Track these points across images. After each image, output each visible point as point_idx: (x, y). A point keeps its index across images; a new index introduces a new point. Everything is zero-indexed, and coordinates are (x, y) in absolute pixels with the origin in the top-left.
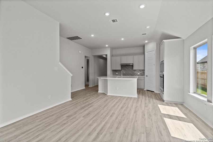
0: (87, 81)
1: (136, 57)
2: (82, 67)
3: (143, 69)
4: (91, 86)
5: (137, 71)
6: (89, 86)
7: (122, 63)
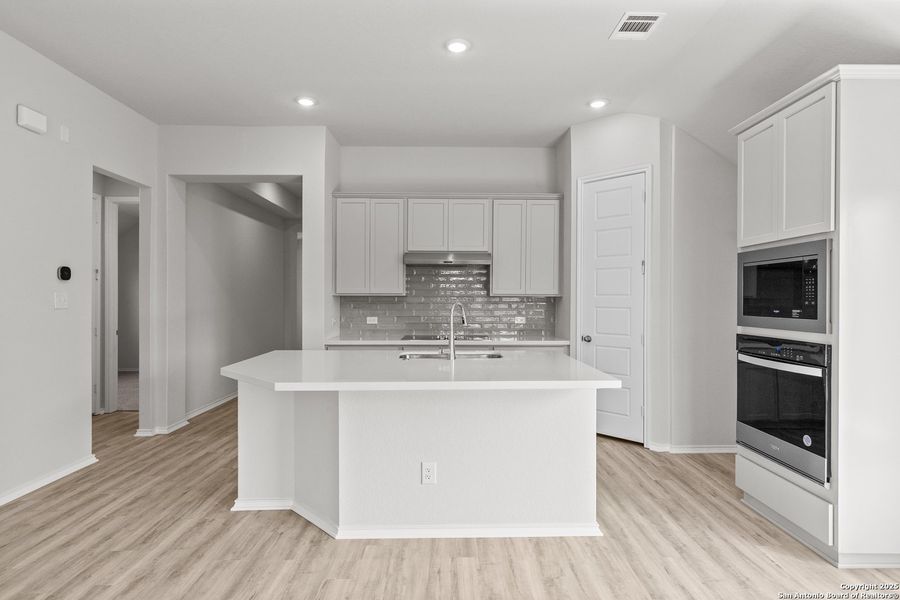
0: (121, 374)
1: (509, 212)
2: (65, 274)
3: (553, 292)
4: (158, 431)
5: (510, 304)
6: (135, 426)
7: (411, 248)
